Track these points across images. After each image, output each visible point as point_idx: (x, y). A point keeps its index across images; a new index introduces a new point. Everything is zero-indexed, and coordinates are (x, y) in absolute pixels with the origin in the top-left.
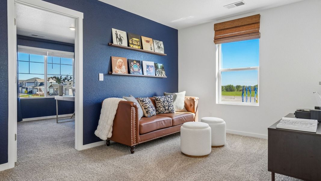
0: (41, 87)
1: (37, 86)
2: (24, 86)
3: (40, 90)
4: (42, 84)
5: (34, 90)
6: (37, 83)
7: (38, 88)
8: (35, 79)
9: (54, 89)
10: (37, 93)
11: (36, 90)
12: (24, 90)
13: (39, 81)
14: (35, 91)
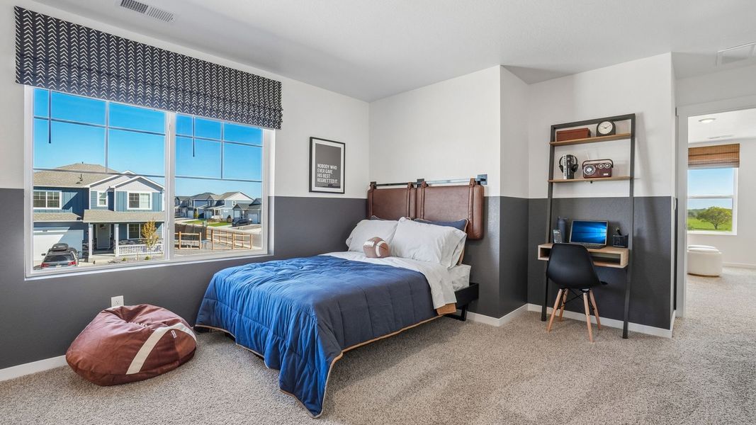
0: (219, 208)
1: (211, 206)
2: (191, 206)
4: (220, 203)
5: (208, 212)
6: (211, 201)
7: (215, 209)
8: (209, 195)
9: (241, 212)
10: (212, 217)
11: (211, 213)
12: (191, 213)
13: (216, 199)
14: (208, 214)
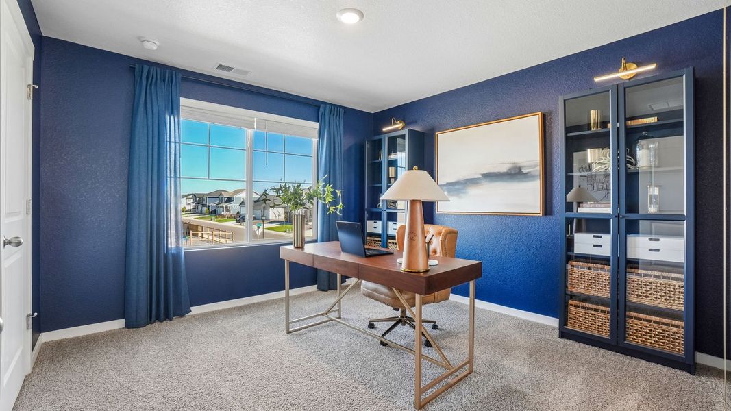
3: (227, 209)
